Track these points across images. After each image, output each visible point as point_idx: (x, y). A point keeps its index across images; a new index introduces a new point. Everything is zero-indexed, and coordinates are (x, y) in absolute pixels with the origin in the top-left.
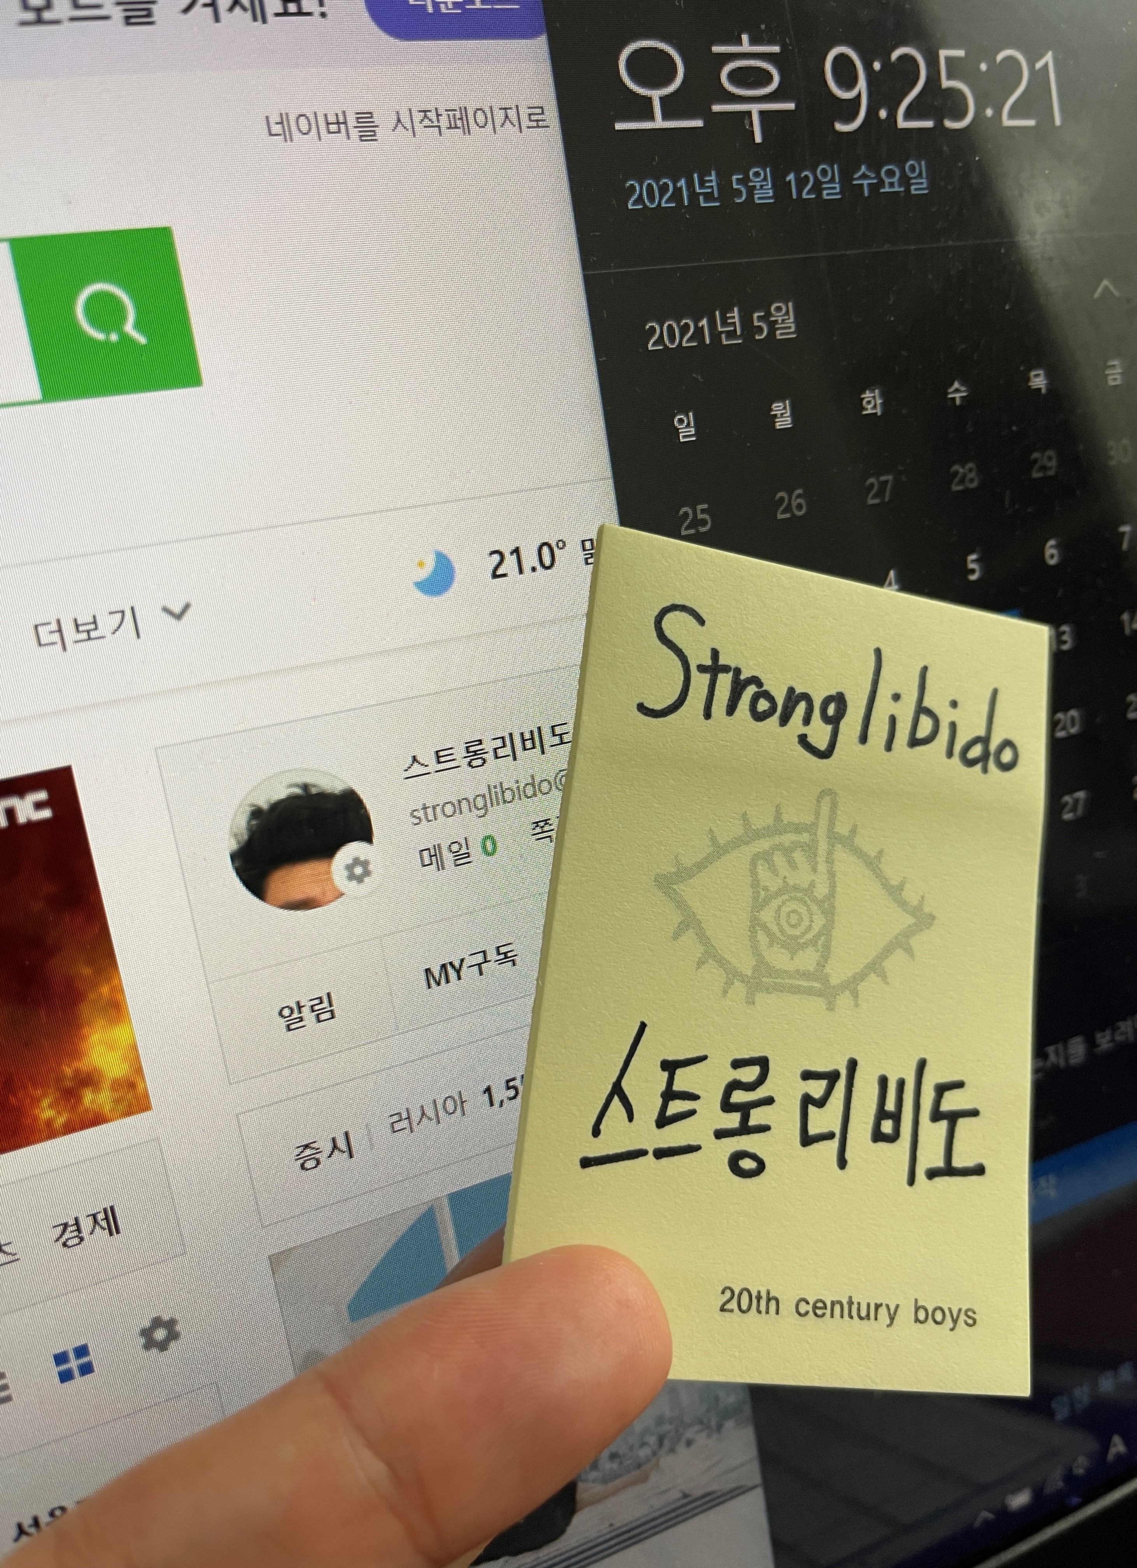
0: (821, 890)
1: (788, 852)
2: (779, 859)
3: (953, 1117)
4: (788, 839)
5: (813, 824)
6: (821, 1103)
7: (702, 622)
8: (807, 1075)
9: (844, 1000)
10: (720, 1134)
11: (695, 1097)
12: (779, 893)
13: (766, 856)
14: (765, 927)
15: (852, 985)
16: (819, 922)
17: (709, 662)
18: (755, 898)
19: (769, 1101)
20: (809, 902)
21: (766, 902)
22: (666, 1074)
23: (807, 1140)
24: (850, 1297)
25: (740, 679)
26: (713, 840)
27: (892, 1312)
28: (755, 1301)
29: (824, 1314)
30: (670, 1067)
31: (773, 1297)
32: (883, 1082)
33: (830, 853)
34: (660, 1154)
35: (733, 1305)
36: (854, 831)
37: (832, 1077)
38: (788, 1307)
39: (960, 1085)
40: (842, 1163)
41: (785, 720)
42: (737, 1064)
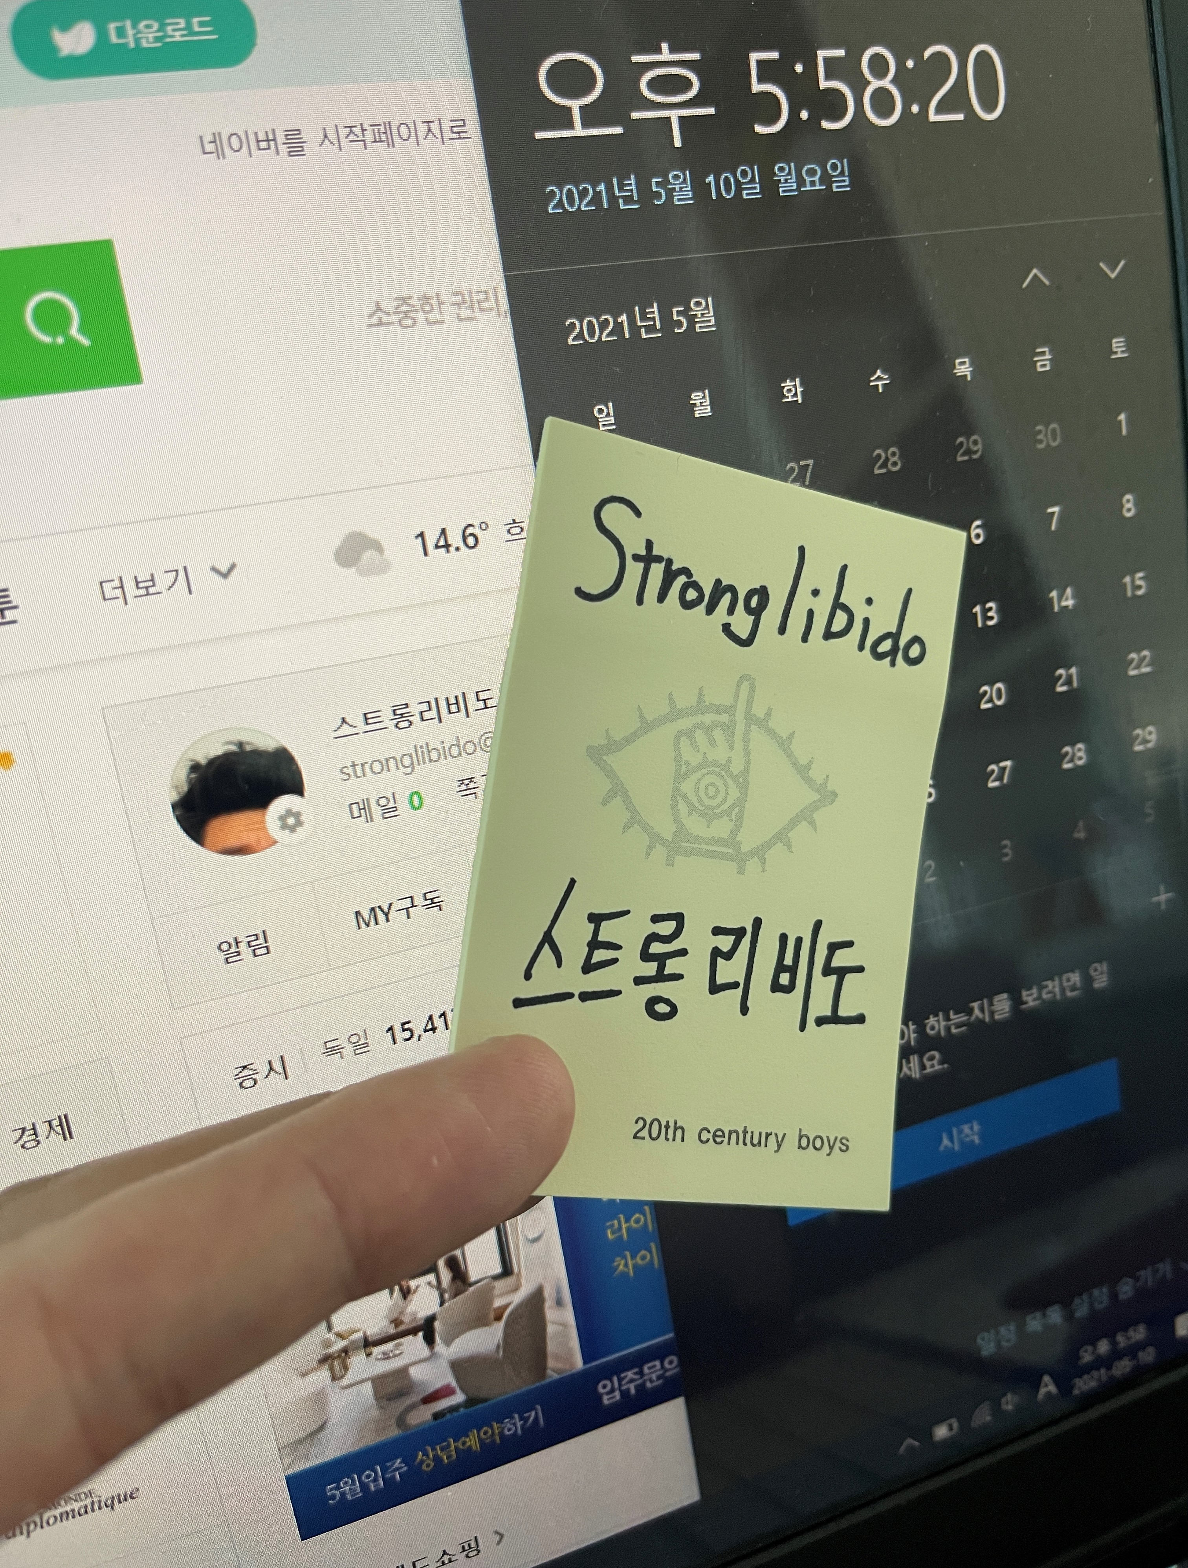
0: (737, 767)
1: (708, 730)
2: (699, 735)
3: (842, 973)
4: (708, 719)
5: (732, 706)
6: (728, 956)
7: (638, 514)
8: (717, 931)
9: (753, 865)
10: (639, 981)
11: (618, 947)
12: (700, 766)
13: (689, 734)
14: (685, 797)
15: (760, 852)
16: (734, 793)
17: (643, 552)
18: (678, 771)
19: (683, 952)
20: (726, 777)
21: (686, 775)
22: (592, 926)
23: (715, 988)
24: (745, 1127)
25: (671, 569)
26: (641, 716)
27: (780, 1140)
28: (663, 1130)
29: (722, 1141)
30: (596, 919)
31: (679, 1126)
32: (784, 938)
33: (747, 733)
34: (585, 997)
35: (645, 1133)
36: (768, 714)
37: (740, 933)
38: (691, 1135)
39: (850, 944)
40: (744, 1010)
41: (710, 610)
42: (656, 919)
